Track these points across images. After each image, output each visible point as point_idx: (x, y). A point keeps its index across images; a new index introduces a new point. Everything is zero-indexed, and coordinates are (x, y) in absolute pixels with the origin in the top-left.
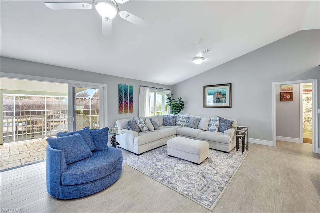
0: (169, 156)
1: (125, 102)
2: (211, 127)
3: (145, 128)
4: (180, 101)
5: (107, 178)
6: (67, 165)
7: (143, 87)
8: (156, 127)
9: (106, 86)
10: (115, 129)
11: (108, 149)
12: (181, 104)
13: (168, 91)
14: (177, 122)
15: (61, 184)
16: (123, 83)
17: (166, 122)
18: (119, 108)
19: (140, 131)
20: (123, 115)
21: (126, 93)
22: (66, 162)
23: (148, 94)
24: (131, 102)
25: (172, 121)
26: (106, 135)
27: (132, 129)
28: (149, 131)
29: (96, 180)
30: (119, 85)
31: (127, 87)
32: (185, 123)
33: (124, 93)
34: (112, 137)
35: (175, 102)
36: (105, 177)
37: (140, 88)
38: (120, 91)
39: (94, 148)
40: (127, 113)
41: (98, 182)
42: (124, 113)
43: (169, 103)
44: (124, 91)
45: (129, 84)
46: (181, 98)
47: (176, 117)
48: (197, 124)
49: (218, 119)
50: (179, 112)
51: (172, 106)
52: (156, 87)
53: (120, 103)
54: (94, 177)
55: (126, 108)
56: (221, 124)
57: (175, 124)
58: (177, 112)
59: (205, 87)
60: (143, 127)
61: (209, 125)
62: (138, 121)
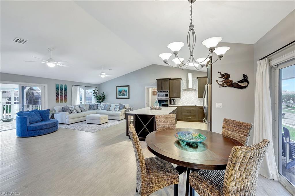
0: (87, 123)
1: (61, 95)
2: (116, 109)
3: (75, 111)
4: (103, 95)
5: (50, 129)
6: (30, 124)
7: (75, 86)
8: (83, 110)
9: (46, 86)
10: (53, 111)
11: (50, 120)
12: (104, 97)
13: (95, 88)
14: (98, 108)
15: (28, 131)
16: (59, 84)
17: (91, 108)
18: (56, 99)
19: (72, 113)
20: (59, 103)
21: (61, 89)
22: (29, 123)
23: (79, 90)
24: (66, 95)
25: (96, 107)
26: (48, 113)
27: (65, 111)
28: (78, 112)
29: (45, 129)
30: (56, 85)
31: (63, 86)
32: (103, 108)
33: (60, 90)
34: (52, 116)
35: (99, 95)
36: (49, 128)
37: (72, 86)
38: (57, 89)
39: (42, 119)
40: (63, 102)
41: (46, 130)
42: (60, 102)
43: (96, 96)
44: (60, 88)
45: (63, 84)
46: (104, 93)
47: (98, 105)
48: (109, 108)
49: (119, 104)
50: (102, 102)
51: (97, 98)
52: (85, 86)
53: (57, 96)
54: (44, 127)
55: (62, 99)
56: (120, 107)
57: (97, 109)
58: (100, 102)
59: (117, 86)
60: (73, 110)
61: (115, 108)
62: (70, 107)
